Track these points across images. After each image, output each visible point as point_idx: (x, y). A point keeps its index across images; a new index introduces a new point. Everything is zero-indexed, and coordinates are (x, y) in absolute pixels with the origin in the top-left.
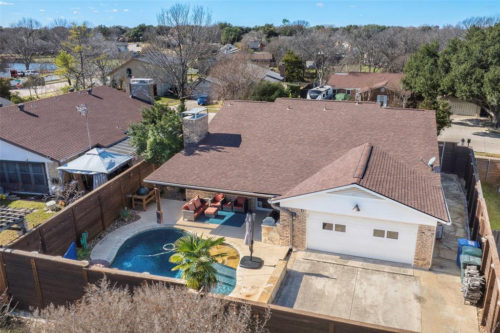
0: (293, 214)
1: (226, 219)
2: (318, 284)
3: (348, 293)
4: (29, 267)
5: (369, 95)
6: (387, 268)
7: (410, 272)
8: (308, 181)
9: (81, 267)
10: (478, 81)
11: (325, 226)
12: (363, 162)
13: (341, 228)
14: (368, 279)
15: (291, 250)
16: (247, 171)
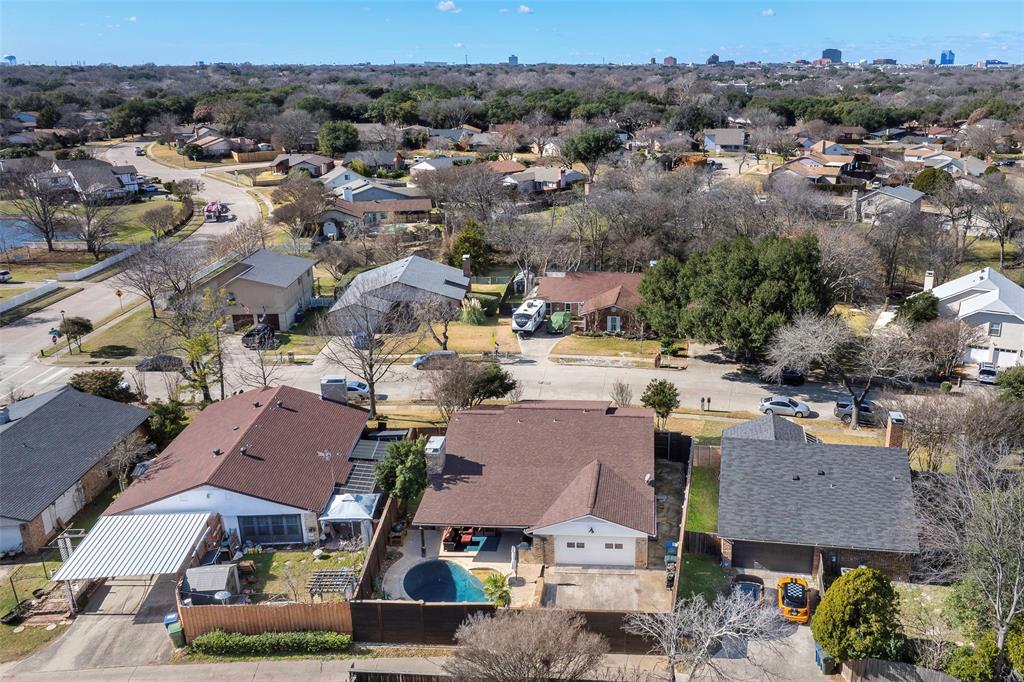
0: (543, 539)
1: (481, 544)
2: (568, 590)
3: (591, 595)
4: (376, 610)
5: (597, 317)
6: (617, 572)
7: (633, 572)
8: (552, 509)
9: (419, 605)
10: (718, 325)
11: (570, 545)
12: (593, 490)
13: (581, 546)
14: (603, 582)
15: (543, 567)
16: (500, 503)
